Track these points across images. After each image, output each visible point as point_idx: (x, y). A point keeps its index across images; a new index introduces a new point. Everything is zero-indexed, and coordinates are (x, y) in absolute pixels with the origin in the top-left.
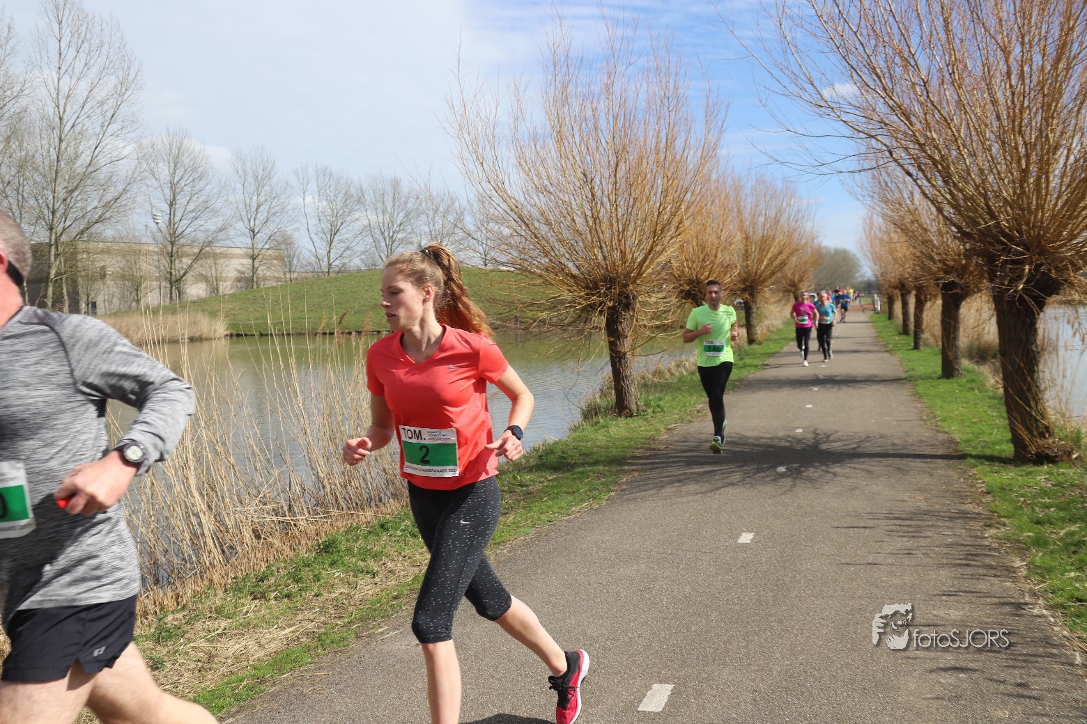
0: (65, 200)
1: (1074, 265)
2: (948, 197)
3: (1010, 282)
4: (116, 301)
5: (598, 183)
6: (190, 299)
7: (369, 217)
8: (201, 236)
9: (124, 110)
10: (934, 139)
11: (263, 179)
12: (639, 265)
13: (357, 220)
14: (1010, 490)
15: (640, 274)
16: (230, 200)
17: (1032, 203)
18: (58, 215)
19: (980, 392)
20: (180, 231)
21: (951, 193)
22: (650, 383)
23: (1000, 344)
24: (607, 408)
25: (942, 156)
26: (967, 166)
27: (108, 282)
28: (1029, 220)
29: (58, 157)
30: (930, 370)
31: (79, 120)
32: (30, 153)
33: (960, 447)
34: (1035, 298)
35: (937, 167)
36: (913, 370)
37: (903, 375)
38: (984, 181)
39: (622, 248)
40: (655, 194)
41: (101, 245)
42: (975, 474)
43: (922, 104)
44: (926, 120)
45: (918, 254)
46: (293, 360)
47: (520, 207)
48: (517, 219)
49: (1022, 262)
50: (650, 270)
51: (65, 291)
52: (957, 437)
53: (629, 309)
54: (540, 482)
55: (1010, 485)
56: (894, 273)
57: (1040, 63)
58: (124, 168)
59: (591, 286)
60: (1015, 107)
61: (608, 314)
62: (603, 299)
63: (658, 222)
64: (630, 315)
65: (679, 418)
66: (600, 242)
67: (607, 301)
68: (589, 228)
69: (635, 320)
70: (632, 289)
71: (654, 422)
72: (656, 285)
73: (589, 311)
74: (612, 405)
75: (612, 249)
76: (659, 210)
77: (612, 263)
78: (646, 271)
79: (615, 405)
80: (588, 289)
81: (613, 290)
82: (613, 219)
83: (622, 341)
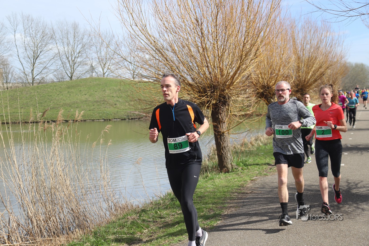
5: (206, 26)
7: (59, 48)
12: (232, 77)
13: (51, 49)
15: (232, 83)
22: (239, 151)
24: (212, 167)
39: (221, 66)
40: (242, 32)
46: (11, 141)
47: (156, 41)
48: (154, 49)
50: (238, 80)
53: (225, 105)
54: (173, 215)
59: (202, 91)
61: (213, 108)
62: (209, 99)
63: (244, 50)
64: (226, 108)
65: (259, 173)
66: (207, 63)
67: (212, 100)
68: (200, 55)
69: (229, 111)
70: (228, 92)
71: (243, 175)
72: (242, 89)
73: (201, 106)
74: (216, 165)
75: (215, 68)
76: (244, 42)
77: (215, 76)
78: (236, 80)
79: (218, 165)
80: (200, 93)
81: (215, 93)
82: (215, 48)
83: (221, 125)
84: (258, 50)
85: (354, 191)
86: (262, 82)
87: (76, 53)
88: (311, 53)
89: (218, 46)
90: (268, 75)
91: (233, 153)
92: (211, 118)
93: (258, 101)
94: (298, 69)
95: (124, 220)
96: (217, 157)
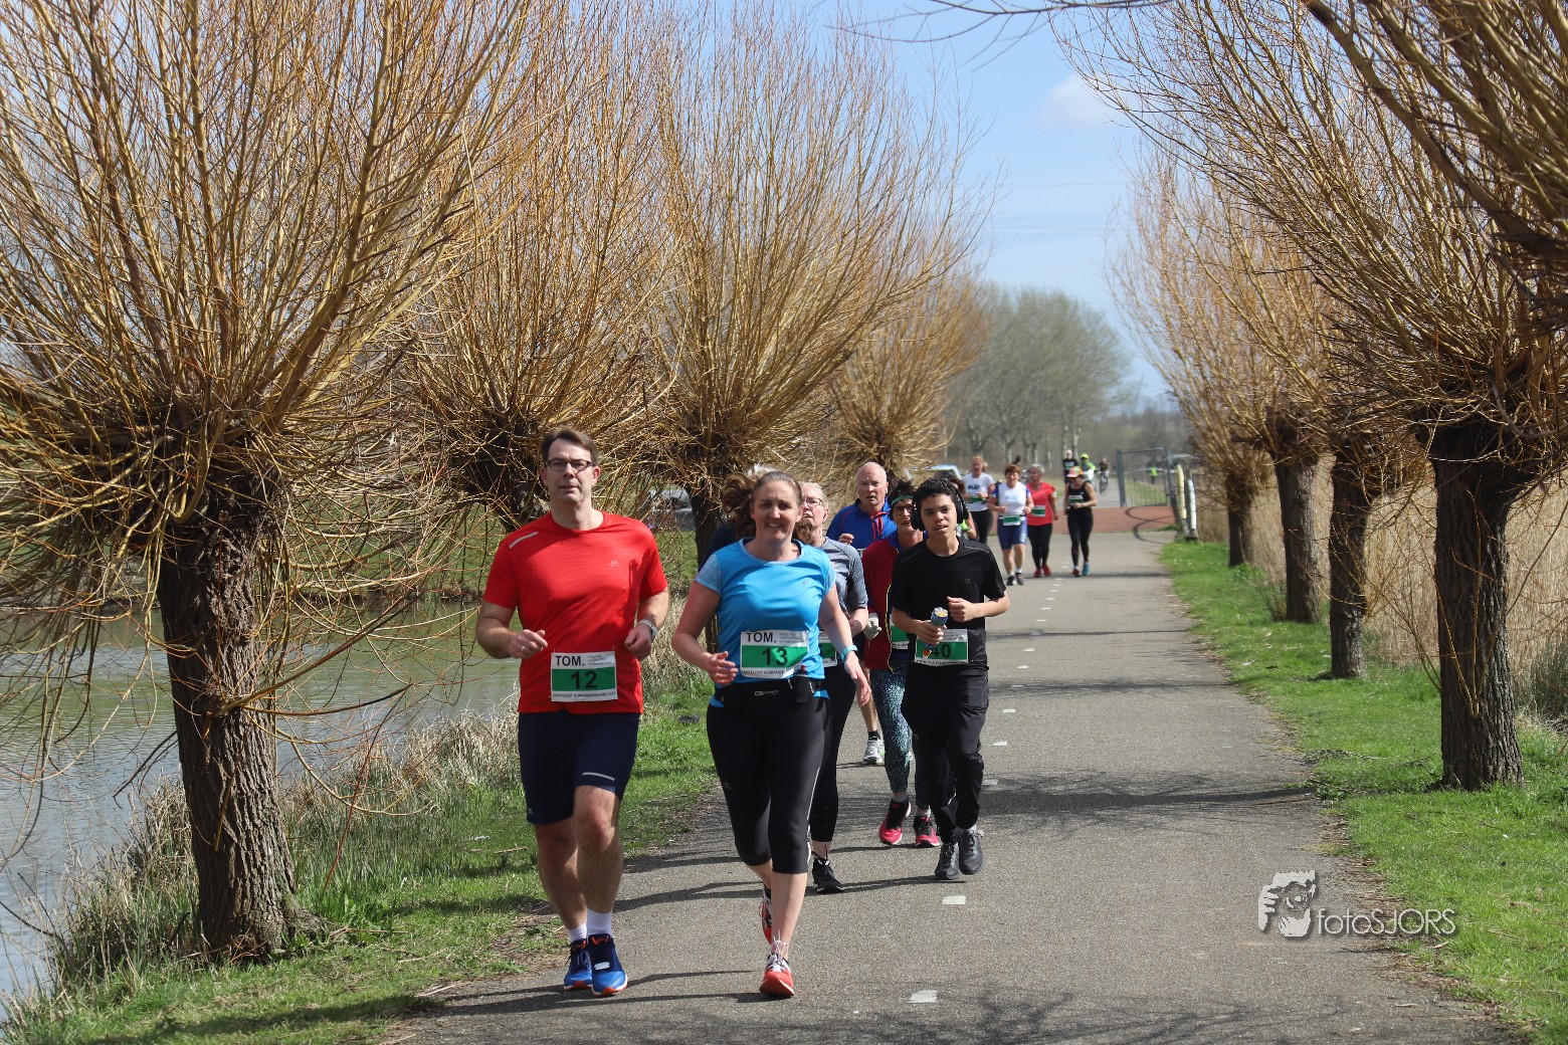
12: (292, 355)
15: (295, 393)
22: (336, 821)
24: (163, 929)
40: (356, 74)
52: (1522, 1014)
53: (252, 534)
59: (98, 438)
61: (169, 551)
62: (146, 490)
63: (368, 188)
64: (259, 553)
65: (459, 961)
66: (130, 262)
67: (162, 496)
68: (86, 206)
69: (277, 571)
70: (266, 449)
71: (357, 977)
72: (361, 434)
73: (88, 539)
74: (185, 916)
75: (184, 295)
76: (369, 139)
77: (182, 350)
78: (320, 378)
79: (197, 918)
80: (83, 452)
81: (187, 456)
82: (183, 170)
83: (224, 656)
86: (484, 390)
88: (772, 223)
89: (201, 154)
90: (519, 350)
91: (297, 833)
92: (160, 614)
93: (459, 506)
94: (701, 317)
96: (190, 860)
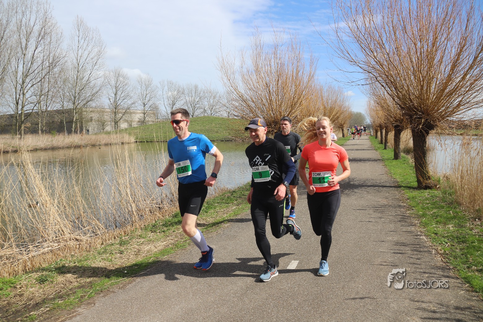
0: (79, 93)
1: (438, 119)
2: (396, 94)
3: (417, 125)
4: (96, 129)
6: (122, 128)
7: (186, 99)
8: (126, 106)
9: (100, 61)
10: (391, 74)
11: (148, 85)
13: (182, 100)
14: (416, 198)
16: (136, 93)
17: (425, 97)
18: (76, 98)
19: (407, 164)
20: (118, 104)
21: (397, 93)
23: (413, 147)
25: (394, 80)
26: (403, 83)
27: (93, 123)
28: (424, 102)
29: (77, 78)
30: (390, 157)
31: (84, 65)
32: (68, 77)
33: (400, 183)
34: (425, 131)
35: (392, 84)
36: (384, 156)
37: (380, 158)
38: (409, 89)
39: (280, 111)
40: (292, 91)
41: (91, 109)
42: (404, 193)
43: (387, 61)
44: (389, 67)
45: (386, 115)
47: (243, 96)
49: (421, 118)
51: (78, 126)
52: (398, 180)
55: (416, 196)
56: (378, 122)
57: (427, 49)
58: (99, 82)
60: (419, 64)
63: (293, 101)
66: (272, 108)
68: (268, 104)
75: (277, 112)
76: (293, 97)
77: (276, 117)
84: (301, 102)
85: (352, 183)
87: (196, 102)
89: (278, 99)
95: (223, 196)
